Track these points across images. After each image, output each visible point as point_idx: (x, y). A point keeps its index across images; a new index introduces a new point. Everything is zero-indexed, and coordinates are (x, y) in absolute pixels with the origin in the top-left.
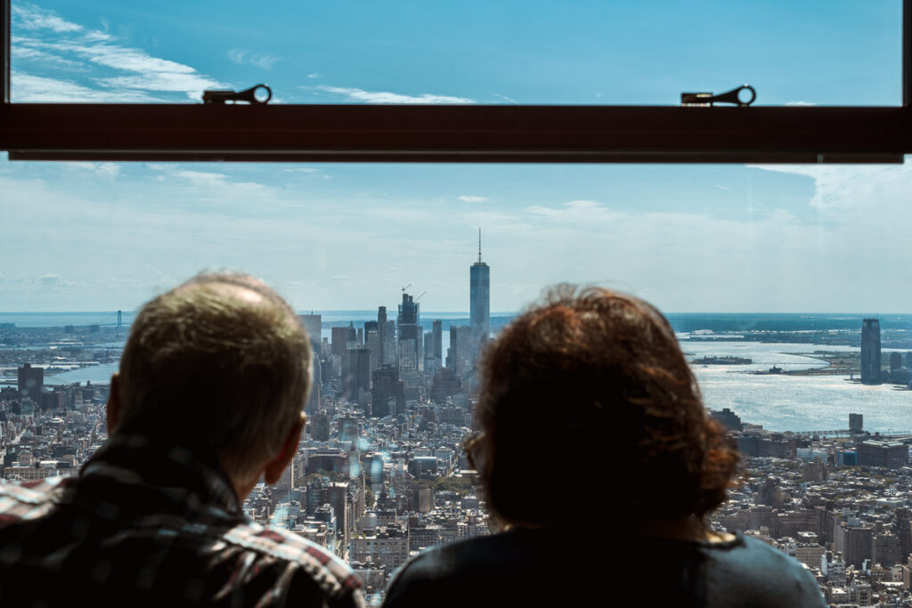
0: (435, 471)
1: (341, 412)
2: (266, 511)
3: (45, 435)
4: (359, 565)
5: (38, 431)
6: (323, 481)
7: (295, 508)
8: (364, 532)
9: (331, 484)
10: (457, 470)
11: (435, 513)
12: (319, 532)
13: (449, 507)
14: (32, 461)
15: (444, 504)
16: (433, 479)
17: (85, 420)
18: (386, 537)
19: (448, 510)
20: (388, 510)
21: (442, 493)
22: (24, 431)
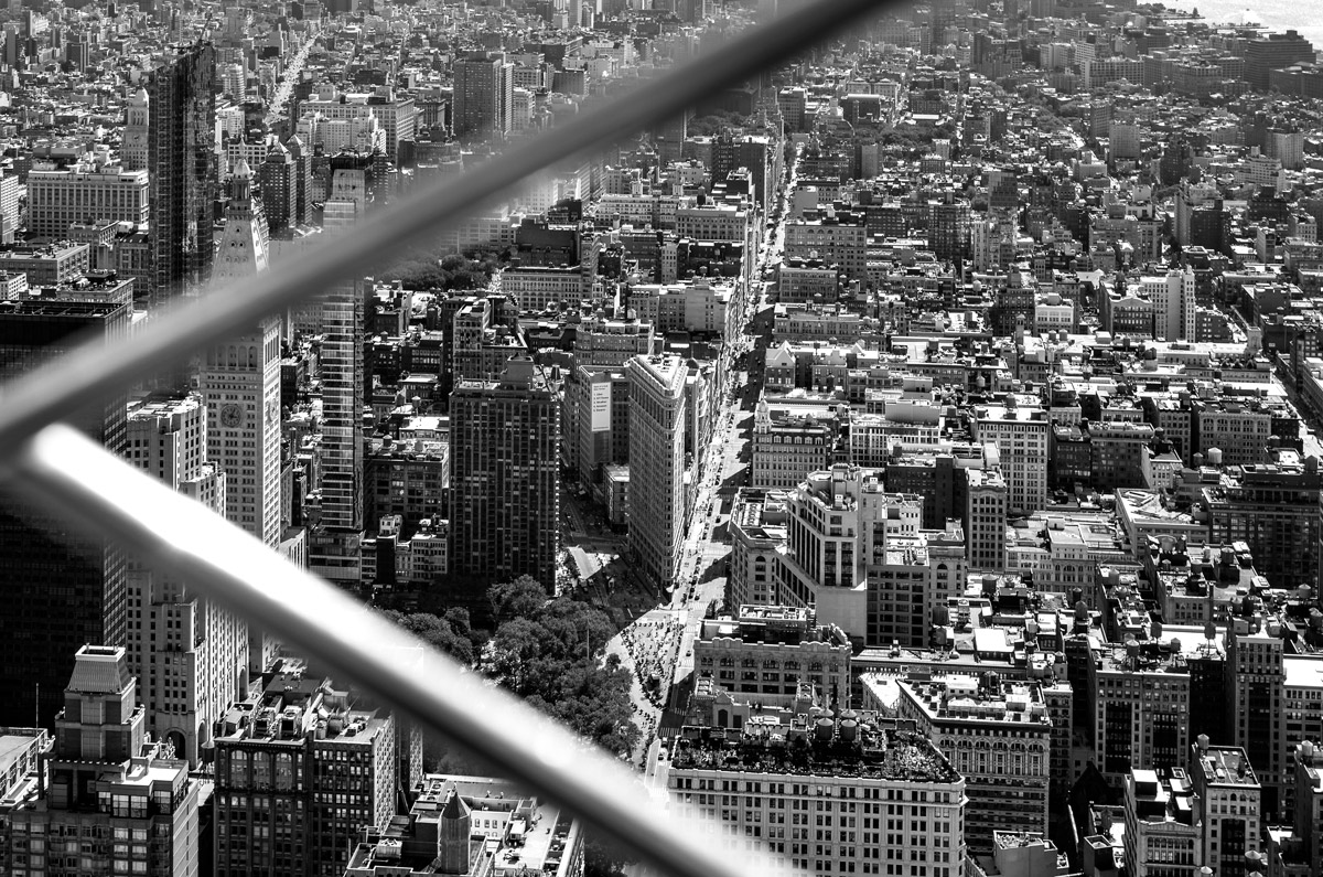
0: (877, 115)
1: (734, 23)
2: (655, 172)
3: (340, 51)
4: (801, 263)
5: (330, 45)
6: (735, 134)
7: (695, 170)
8: (805, 214)
9: (746, 139)
10: (909, 114)
11: (885, 179)
12: (739, 210)
13: (903, 170)
14: (335, 93)
15: (896, 164)
16: (876, 126)
17: (389, 29)
18: (836, 223)
19: (903, 175)
20: (829, 179)
21: (890, 148)
22: (310, 43)
